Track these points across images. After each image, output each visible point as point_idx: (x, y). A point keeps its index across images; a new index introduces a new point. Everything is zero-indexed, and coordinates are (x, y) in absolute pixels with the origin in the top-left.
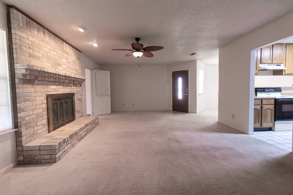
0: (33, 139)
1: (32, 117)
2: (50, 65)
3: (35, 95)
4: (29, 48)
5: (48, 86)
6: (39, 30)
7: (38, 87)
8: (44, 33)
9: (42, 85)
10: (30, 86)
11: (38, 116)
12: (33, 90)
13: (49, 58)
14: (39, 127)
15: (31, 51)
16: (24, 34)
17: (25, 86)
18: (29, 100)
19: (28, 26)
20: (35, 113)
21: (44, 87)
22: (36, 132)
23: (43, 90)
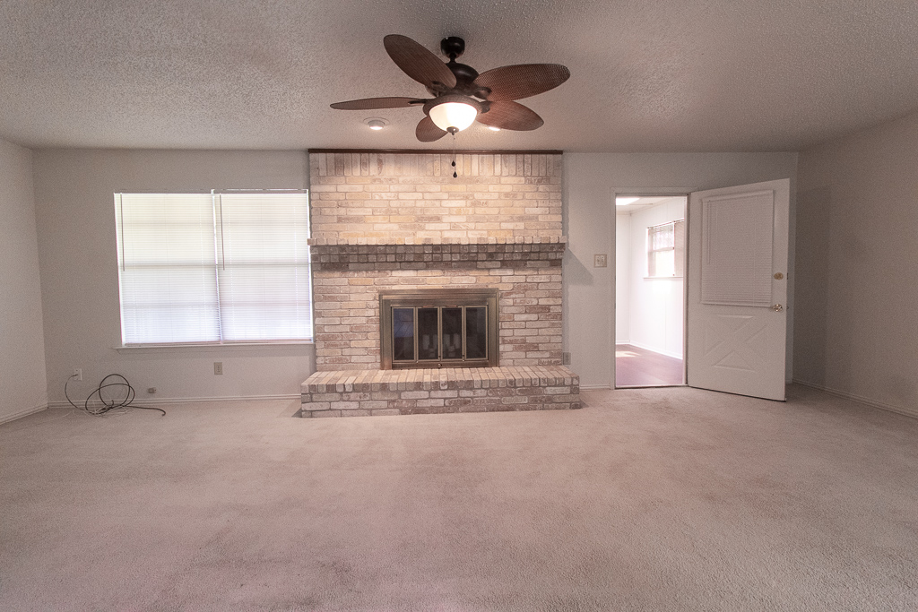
0: (340, 368)
1: (339, 329)
2: (395, 227)
3: (348, 290)
4: (339, 206)
5: (389, 272)
6: (364, 164)
7: (356, 275)
8: (380, 163)
9: (367, 271)
10: (337, 274)
11: (355, 329)
12: (345, 281)
13: (390, 213)
14: (355, 352)
15: (342, 211)
16: (328, 186)
17: (326, 274)
18: (333, 299)
19: (339, 167)
20: (346, 322)
21: (373, 274)
22: (348, 357)
23: (371, 281)
